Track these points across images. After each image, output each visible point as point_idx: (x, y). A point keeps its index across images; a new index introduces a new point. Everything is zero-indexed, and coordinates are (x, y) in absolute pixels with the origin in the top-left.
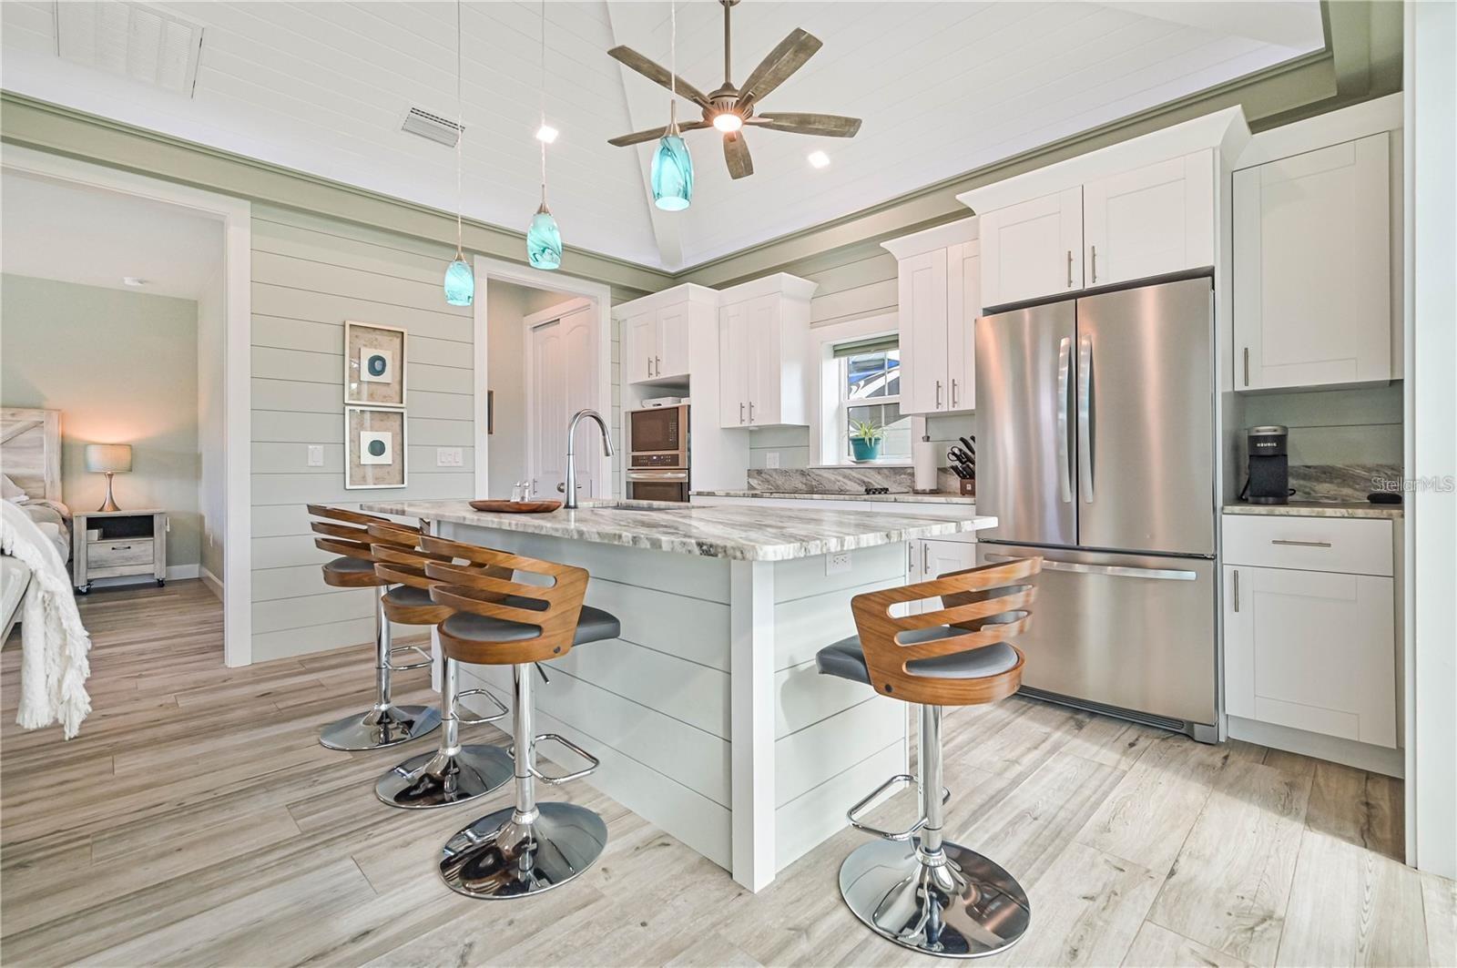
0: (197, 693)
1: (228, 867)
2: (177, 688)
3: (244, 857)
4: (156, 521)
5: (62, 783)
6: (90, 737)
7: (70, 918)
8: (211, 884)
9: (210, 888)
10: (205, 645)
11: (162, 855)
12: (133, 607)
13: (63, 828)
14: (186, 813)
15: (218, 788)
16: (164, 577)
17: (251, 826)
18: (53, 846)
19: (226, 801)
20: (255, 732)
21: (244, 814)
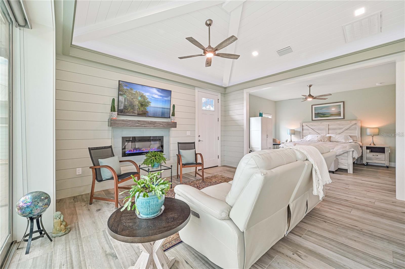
0: (382, 202)
1: (365, 254)
2: (377, 199)
3: (371, 256)
4: (386, 149)
5: (339, 209)
6: (350, 202)
7: (327, 238)
8: (358, 255)
9: (357, 256)
10: (392, 189)
11: (351, 239)
12: (377, 172)
13: (335, 219)
14: (362, 233)
15: (374, 232)
16: (388, 165)
17: (378, 249)
18: (332, 222)
19: (374, 237)
20: (395, 223)
21: (377, 244)
